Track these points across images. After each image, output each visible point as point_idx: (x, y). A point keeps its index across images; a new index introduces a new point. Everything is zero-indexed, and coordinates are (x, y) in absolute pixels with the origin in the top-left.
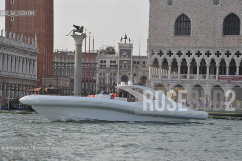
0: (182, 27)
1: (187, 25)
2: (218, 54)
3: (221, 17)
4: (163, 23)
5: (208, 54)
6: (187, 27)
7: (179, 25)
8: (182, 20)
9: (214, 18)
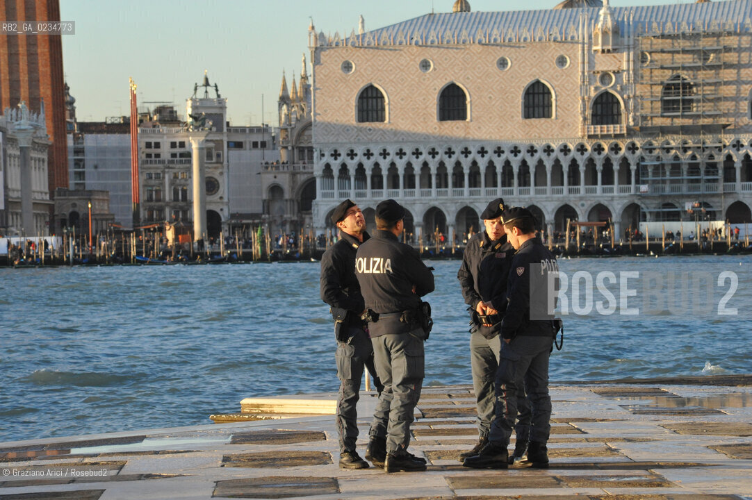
0: (370, 108)
1: (379, 104)
2: (433, 153)
3: (435, 89)
4: (337, 101)
5: (417, 153)
6: (379, 108)
7: (365, 104)
8: (370, 95)
9: (424, 92)
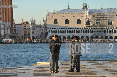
2: (64, 29)
3: (65, 20)
5: (62, 29)
6: (57, 22)
8: (55, 20)
